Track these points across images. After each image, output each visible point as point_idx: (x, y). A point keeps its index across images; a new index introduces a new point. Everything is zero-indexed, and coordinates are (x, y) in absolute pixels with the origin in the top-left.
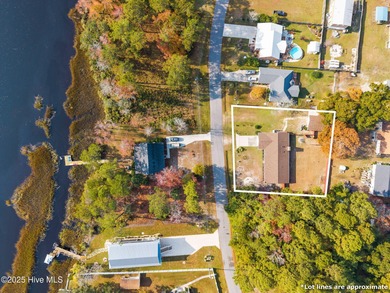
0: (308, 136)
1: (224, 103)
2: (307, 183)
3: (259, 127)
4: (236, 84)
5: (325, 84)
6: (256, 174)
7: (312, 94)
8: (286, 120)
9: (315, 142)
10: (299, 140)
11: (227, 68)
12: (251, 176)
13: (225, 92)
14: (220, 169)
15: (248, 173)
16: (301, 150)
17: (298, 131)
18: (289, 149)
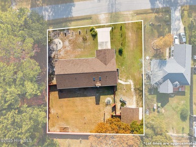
0: (114, 108)
1: (145, 12)
2: (60, 112)
3: (121, 52)
4: (168, 23)
5: (175, 124)
6: (67, 52)
7: (163, 110)
8: (131, 82)
9: (108, 117)
10: (108, 98)
11: (186, 13)
12: (64, 47)
13: (157, 12)
14: (70, 12)
15: (67, 43)
16: (98, 102)
17: (119, 96)
18: (98, 85)
